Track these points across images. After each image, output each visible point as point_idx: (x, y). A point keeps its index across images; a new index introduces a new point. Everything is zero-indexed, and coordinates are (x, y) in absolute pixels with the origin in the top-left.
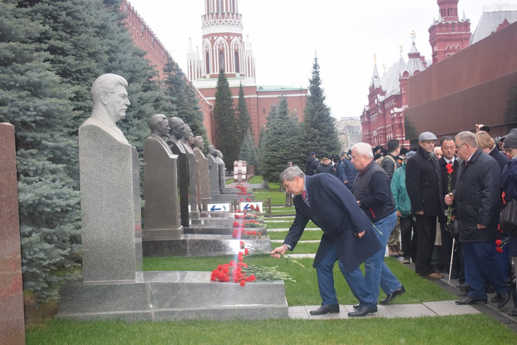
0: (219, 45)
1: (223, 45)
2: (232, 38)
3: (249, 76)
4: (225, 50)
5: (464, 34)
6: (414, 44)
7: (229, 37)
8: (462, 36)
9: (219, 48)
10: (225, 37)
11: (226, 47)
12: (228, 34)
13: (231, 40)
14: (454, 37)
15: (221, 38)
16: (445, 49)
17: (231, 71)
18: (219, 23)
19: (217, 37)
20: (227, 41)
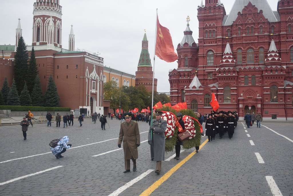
0: (37, 23)
1: (40, 23)
4: (41, 26)
5: (218, 15)
6: (188, 25)
7: (44, 18)
8: (216, 16)
9: (37, 25)
10: (41, 18)
11: (42, 25)
12: (44, 16)
14: (210, 17)
15: (39, 19)
16: (203, 26)
17: (43, 41)
19: (36, 18)
20: (42, 20)
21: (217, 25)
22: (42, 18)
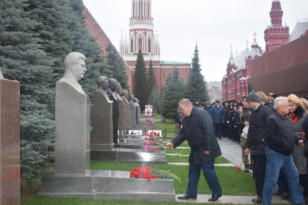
0: (139, 36)
1: (142, 36)
2: (147, 32)
3: (156, 55)
4: (143, 39)
5: (285, 35)
6: (255, 40)
8: (284, 36)
9: (139, 38)
13: (146, 33)
14: (279, 36)
15: (140, 32)
16: (273, 43)
17: (145, 51)
18: (140, 23)
19: (138, 31)
20: (144, 33)
21: (284, 43)
22: (144, 31)
